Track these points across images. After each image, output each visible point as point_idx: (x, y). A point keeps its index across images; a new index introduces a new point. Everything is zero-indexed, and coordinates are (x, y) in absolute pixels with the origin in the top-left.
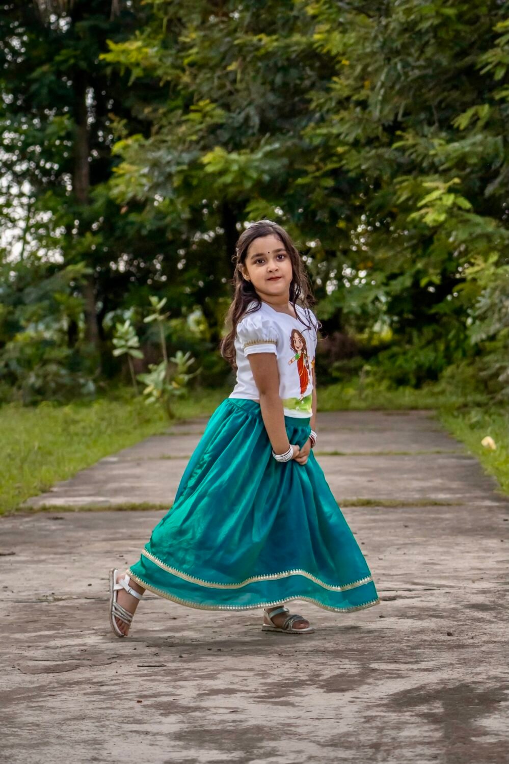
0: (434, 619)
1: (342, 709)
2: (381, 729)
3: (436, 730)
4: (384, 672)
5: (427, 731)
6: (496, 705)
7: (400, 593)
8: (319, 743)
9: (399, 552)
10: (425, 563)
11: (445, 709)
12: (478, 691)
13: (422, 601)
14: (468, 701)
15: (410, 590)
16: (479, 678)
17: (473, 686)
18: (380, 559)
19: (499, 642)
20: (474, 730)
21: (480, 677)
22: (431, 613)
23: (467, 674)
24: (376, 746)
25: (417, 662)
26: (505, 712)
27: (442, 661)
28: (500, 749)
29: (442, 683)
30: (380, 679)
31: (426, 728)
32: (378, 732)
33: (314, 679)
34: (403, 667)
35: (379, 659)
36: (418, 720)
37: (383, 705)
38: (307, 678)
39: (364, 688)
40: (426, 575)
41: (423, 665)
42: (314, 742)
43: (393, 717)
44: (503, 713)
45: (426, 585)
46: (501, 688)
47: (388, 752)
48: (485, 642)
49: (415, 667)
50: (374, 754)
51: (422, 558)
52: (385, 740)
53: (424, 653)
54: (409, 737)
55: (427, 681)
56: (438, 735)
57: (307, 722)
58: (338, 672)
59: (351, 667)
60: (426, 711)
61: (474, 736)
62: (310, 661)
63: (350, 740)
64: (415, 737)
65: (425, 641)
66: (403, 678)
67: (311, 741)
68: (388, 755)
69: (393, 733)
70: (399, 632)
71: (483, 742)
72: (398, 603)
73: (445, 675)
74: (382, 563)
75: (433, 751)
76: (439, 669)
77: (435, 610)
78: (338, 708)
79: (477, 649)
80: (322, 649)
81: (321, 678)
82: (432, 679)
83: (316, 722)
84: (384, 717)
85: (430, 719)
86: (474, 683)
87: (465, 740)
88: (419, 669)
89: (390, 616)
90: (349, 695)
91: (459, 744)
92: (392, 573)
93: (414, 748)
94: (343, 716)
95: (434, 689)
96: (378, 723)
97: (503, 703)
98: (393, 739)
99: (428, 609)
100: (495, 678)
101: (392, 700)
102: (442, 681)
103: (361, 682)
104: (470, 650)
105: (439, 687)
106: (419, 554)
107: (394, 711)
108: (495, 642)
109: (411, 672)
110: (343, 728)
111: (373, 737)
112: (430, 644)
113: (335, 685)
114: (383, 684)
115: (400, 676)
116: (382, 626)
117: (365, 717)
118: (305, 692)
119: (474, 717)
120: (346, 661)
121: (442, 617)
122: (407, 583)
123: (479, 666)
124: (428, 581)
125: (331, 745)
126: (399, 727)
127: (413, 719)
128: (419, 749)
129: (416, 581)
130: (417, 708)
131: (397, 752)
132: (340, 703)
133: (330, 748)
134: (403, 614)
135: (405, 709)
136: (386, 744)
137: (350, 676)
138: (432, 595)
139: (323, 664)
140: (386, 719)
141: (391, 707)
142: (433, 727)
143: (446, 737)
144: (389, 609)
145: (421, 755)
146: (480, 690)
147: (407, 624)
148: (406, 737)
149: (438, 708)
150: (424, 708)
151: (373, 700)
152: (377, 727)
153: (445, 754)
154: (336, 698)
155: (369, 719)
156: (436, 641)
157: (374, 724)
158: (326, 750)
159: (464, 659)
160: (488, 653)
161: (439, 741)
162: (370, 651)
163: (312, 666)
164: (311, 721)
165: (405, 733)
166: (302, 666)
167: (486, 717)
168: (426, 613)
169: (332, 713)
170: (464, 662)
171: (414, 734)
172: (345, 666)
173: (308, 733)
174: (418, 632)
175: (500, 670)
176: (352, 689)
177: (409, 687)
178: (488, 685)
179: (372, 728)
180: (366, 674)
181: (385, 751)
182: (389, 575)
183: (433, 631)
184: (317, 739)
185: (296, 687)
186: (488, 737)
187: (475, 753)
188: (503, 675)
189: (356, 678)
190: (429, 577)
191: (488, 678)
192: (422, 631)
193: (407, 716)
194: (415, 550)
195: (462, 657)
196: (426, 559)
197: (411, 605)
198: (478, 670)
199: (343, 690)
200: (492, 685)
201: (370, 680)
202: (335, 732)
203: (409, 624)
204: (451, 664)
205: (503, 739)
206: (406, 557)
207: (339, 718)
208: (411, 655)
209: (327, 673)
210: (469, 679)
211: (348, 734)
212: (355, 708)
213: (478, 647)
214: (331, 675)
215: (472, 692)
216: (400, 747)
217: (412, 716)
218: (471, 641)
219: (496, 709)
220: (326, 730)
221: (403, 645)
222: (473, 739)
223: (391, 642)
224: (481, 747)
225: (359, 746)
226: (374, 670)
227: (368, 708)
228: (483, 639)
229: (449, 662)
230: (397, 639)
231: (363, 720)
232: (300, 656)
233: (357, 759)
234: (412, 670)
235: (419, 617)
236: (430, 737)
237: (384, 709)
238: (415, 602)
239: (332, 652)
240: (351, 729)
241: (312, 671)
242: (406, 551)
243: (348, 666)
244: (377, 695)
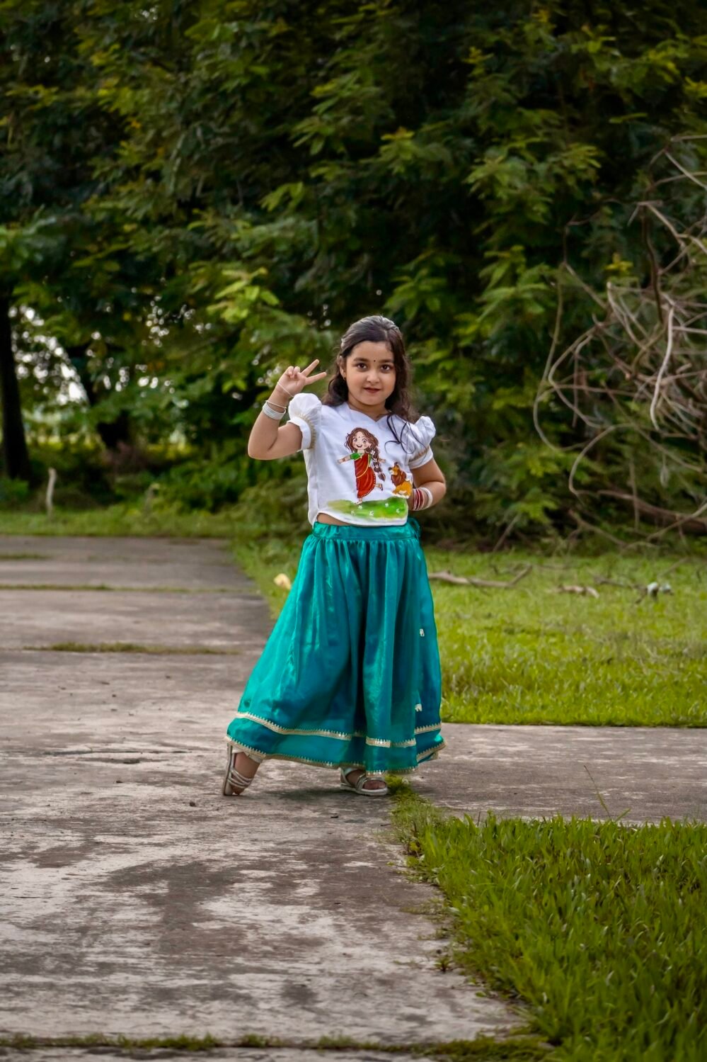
0: (178, 787)
1: (53, 887)
2: (93, 911)
3: (155, 913)
4: (109, 845)
5: (144, 915)
6: (229, 887)
7: (145, 755)
8: (18, 925)
9: (154, 707)
10: (181, 721)
11: (170, 889)
12: (212, 870)
13: (169, 765)
14: (198, 881)
15: (157, 752)
16: (215, 856)
17: (208, 864)
18: (131, 715)
19: (247, 815)
20: (198, 914)
21: (218, 854)
22: (176, 779)
23: (203, 850)
24: (83, 930)
25: (149, 836)
26: (237, 894)
27: (178, 834)
28: (222, 937)
29: (173, 861)
30: (104, 854)
31: (144, 911)
32: (89, 914)
33: (27, 852)
34: (132, 840)
35: (107, 831)
36: (137, 901)
37: (101, 884)
38: (20, 850)
39: (83, 863)
40: (179, 735)
41: (156, 839)
42: (13, 923)
43: (110, 897)
44: (234, 897)
45: (178, 746)
46: (240, 868)
47: (96, 937)
48: (231, 814)
49: (145, 841)
50: (80, 939)
51: (179, 715)
52: (95, 924)
53: (159, 825)
54: (123, 921)
55: (156, 858)
56: (156, 919)
57: (10, 901)
58: (57, 844)
59: (72, 839)
60: (148, 892)
61: (197, 921)
62: (27, 832)
63: (55, 922)
64: (129, 920)
65: (163, 811)
66: (129, 853)
67: (11, 923)
68: (95, 940)
69: (105, 916)
70: (135, 800)
71: (205, 928)
72: (141, 766)
73: (177, 851)
74: (133, 720)
75: (148, 937)
76: (173, 844)
77: (181, 776)
78: (48, 886)
79: (220, 823)
80: (44, 817)
81: (35, 851)
82: (161, 856)
83: (21, 902)
84: (99, 897)
85: (151, 901)
86: (210, 861)
87: (185, 925)
88: (150, 844)
89: (128, 781)
90: (63, 872)
91: (177, 930)
92: (141, 731)
93: (126, 933)
94: (52, 895)
95: (163, 867)
96: (91, 904)
97: (236, 885)
98: (105, 922)
99: (173, 775)
100: (235, 855)
101: (113, 878)
102: (173, 858)
103: (81, 857)
104: (213, 823)
105: (168, 865)
106: (177, 710)
107: (112, 891)
108: (242, 815)
109: (140, 847)
110: (50, 909)
111: (81, 919)
112: (167, 815)
113: (50, 860)
114: (105, 860)
115: (127, 851)
116: (118, 793)
117: (77, 897)
118: (14, 867)
119: (201, 899)
120: (69, 832)
121: (188, 784)
122: (154, 743)
123: (219, 842)
124: (180, 742)
125: (32, 928)
126: (113, 909)
127: (132, 901)
128: (131, 935)
129: (167, 741)
130: (139, 888)
131: (105, 937)
132: (52, 880)
133: (30, 931)
134: (144, 780)
135: (125, 889)
136: (95, 928)
137: (70, 849)
138: (182, 758)
139: (41, 835)
140: (101, 900)
141: (110, 886)
142: (152, 909)
143: (165, 921)
144: (129, 773)
145: (132, 941)
146: (215, 869)
147: (146, 792)
148: (120, 921)
149: (162, 888)
150: (146, 889)
151: (90, 878)
152: (89, 909)
153: (159, 941)
154: (49, 875)
155: (80, 899)
156: (176, 812)
157: (86, 905)
158: (25, 933)
159: (203, 833)
160: (232, 827)
161: (157, 926)
162: (98, 822)
163: (28, 837)
164: (14, 900)
165: (119, 916)
166: (16, 836)
167: (215, 900)
168: (171, 779)
169: (41, 891)
170: (202, 837)
171: (129, 917)
172: (66, 838)
173: (9, 913)
174: (157, 801)
175: (241, 847)
176: (69, 865)
177: (134, 864)
178: (224, 864)
179: (83, 909)
180: (89, 847)
181: (93, 935)
182: (137, 734)
183: (175, 800)
184: (18, 920)
185: (6, 860)
186: (212, 923)
187: (193, 941)
188: (243, 853)
189: (76, 852)
190: (182, 738)
191: (225, 857)
192: (162, 800)
193: (125, 897)
194: (172, 706)
195: (202, 830)
196: (182, 716)
197: (156, 769)
198: (217, 846)
199: (58, 866)
200: (229, 863)
201: (92, 855)
202: (41, 912)
203: (149, 791)
204: (188, 839)
205: (228, 925)
206: (162, 714)
207: (48, 897)
208: (144, 827)
209: (44, 846)
210: (204, 856)
211: (54, 916)
212: (68, 886)
213: (222, 819)
214: (48, 847)
215: (204, 871)
216: (110, 931)
217: (131, 896)
218: (216, 813)
219: (227, 891)
220: (30, 911)
221: (136, 816)
222: (195, 924)
223: (124, 811)
224: (202, 934)
225: (64, 929)
226: (98, 844)
227: (84, 886)
228: (230, 811)
229: (186, 836)
230: (132, 808)
231: (75, 900)
232: (17, 825)
233: (59, 944)
234: (142, 844)
235: (161, 784)
236: (147, 921)
237: (101, 888)
238: (161, 766)
239: (54, 821)
240: (59, 910)
241: (27, 842)
242: (162, 706)
243: (69, 838)
244: (95, 872)
